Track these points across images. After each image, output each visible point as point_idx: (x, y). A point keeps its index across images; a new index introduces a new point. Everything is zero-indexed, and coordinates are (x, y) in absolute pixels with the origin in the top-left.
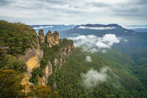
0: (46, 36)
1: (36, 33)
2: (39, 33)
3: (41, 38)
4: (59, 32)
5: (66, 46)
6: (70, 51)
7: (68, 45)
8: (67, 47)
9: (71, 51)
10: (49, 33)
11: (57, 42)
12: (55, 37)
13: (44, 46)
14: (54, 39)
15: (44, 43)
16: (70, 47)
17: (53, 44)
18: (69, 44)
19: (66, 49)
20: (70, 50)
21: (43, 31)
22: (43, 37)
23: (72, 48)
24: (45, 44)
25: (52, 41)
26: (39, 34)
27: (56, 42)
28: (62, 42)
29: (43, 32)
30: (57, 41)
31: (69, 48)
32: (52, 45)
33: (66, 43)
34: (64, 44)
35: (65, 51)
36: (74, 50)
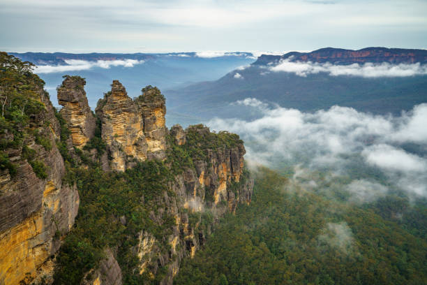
0: (99, 110)
1: (47, 95)
2: (59, 94)
3: (74, 119)
4: (170, 91)
5: (203, 164)
6: (225, 195)
7: (213, 161)
8: (208, 172)
9: (232, 194)
10: (115, 98)
11: (157, 143)
12: (143, 116)
13: (85, 161)
14: (138, 127)
15: (85, 148)
16: (224, 172)
17: (135, 156)
18: (218, 158)
19: (201, 180)
20: (223, 188)
21: (84, 83)
22: (81, 114)
23: (233, 180)
24: (93, 151)
25: (129, 141)
26: (61, 101)
27: (150, 143)
28: (182, 146)
29: (86, 88)
30: (154, 139)
31: (219, 179)
32: (127, 159)
33: (206, 153)
34: (191, 156)
35: (198, 195)
36: (245, 189)
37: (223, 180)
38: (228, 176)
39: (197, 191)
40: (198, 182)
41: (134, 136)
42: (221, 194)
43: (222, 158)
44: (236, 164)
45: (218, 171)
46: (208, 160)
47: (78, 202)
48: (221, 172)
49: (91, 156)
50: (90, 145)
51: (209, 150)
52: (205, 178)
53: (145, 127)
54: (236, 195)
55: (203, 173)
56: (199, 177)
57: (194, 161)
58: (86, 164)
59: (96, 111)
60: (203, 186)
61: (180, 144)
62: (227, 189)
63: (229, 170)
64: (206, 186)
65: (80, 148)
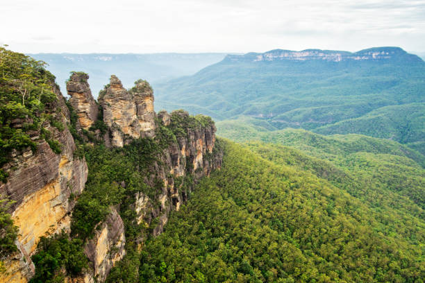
0: (101, 99)
1: (58, 88)
2: (68, 86)
3: (80, 106)
5: (184, 141)
6: (201, 163)
7: (192, 137)
8: (188, 146)
9: (207, 162)
10: (113, 89)
11: (148, 124)
12: (136, 104)
13: (91, 140)
14: (132, 112)
15: (91, 129)
16: (200, 145)
17: (131, 135)
18: (196, 135)
19: (183, 152)
20: (199, 158)
21: (87, 77)
22: (86, 102)
23: (207, 151)
24: (97, 132)
25: (125, 122)
26: (70, 92)
27: (143, 124)
28: (167, 127)
29: (89, 81)
30: (145, 121)
31: (196, 151)
32: (125, 137)
33: (186, 131)
34: (175, 134)
35: (180, 163)
36: (217, 158)
37: (200, 151)
38: (203, 149)
39: (180, 160)
40: (181, 153)
41: (129, 119)
42: (199, 163)
43: (199, 135)
44: (210, 139)
45: (196, 145)
46: (188, 137)
47: (87, 171)
48: (198, 145)
49: (96, 135)
50: (94, 127)
51: (188, 129)
52: (186, 150)
53: (138, 112)
54: (210, 162)
55: (184, 147)
56: (181, 149)
57: (177, 137)
58: (91, 142)
59: (98, 100)
60: (184, 157)
61: (166, 124)
62: (203, 159)
63: (204, 144)
64: (187, 156)
65: (86, 129)
